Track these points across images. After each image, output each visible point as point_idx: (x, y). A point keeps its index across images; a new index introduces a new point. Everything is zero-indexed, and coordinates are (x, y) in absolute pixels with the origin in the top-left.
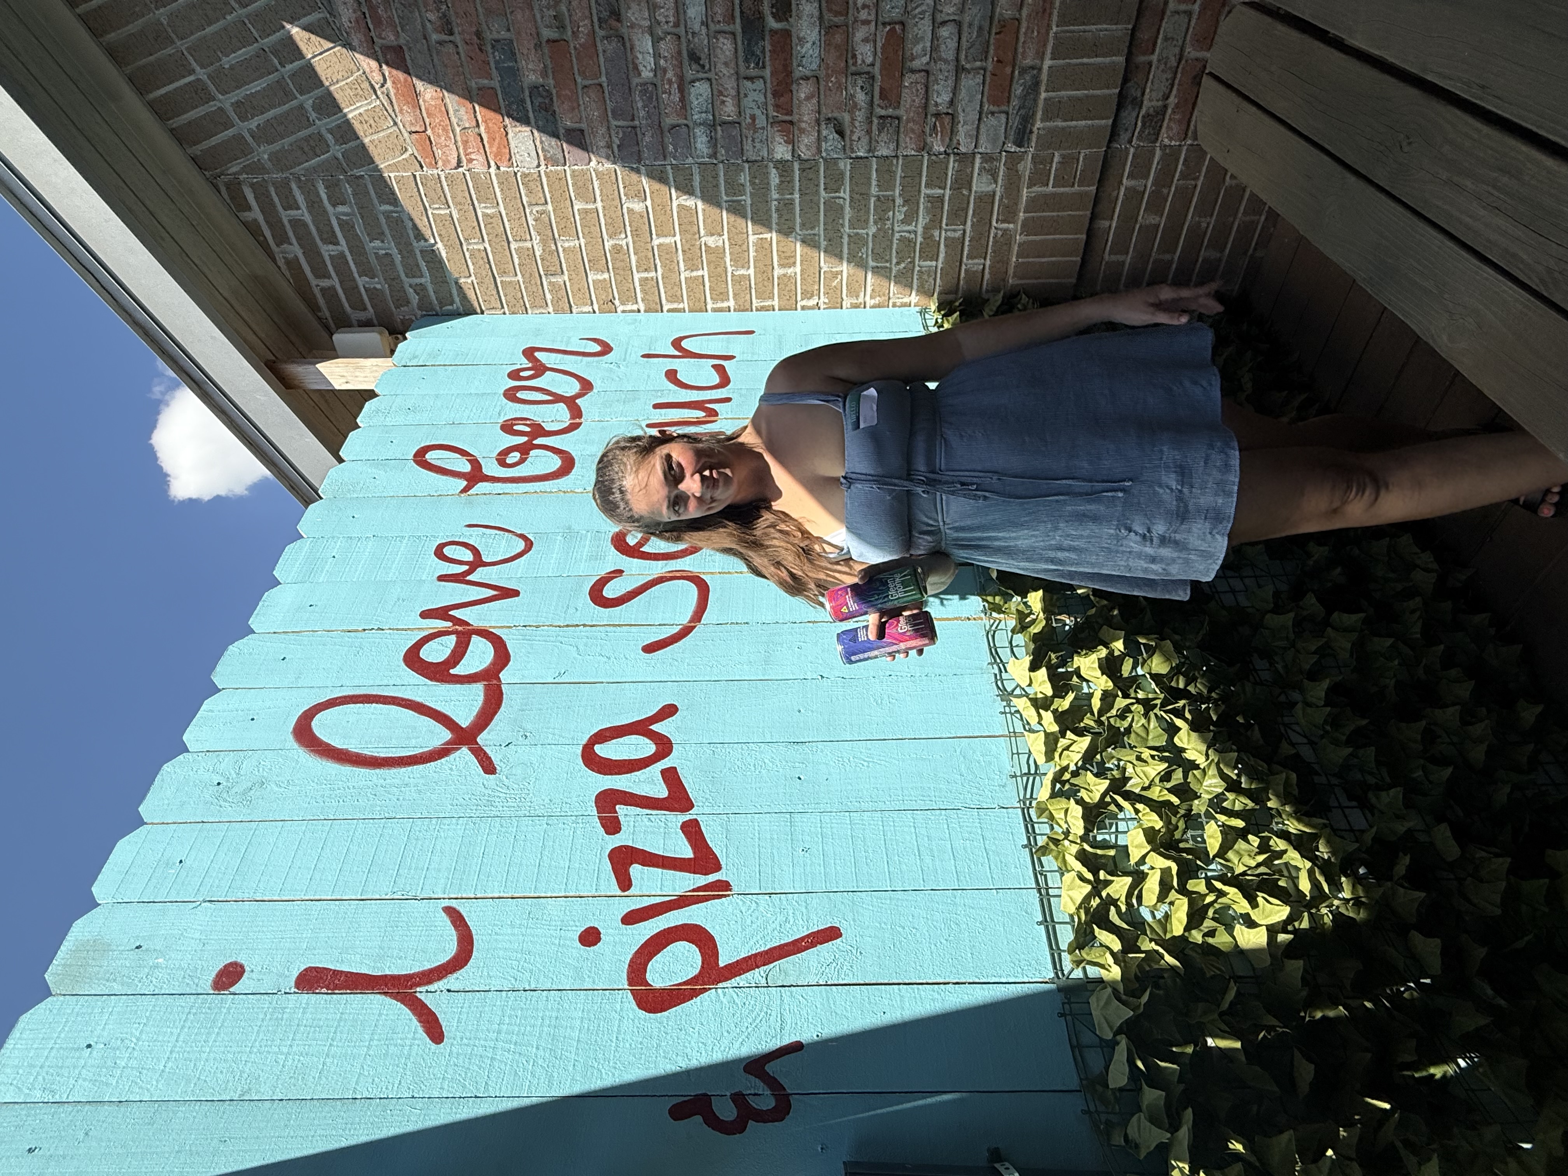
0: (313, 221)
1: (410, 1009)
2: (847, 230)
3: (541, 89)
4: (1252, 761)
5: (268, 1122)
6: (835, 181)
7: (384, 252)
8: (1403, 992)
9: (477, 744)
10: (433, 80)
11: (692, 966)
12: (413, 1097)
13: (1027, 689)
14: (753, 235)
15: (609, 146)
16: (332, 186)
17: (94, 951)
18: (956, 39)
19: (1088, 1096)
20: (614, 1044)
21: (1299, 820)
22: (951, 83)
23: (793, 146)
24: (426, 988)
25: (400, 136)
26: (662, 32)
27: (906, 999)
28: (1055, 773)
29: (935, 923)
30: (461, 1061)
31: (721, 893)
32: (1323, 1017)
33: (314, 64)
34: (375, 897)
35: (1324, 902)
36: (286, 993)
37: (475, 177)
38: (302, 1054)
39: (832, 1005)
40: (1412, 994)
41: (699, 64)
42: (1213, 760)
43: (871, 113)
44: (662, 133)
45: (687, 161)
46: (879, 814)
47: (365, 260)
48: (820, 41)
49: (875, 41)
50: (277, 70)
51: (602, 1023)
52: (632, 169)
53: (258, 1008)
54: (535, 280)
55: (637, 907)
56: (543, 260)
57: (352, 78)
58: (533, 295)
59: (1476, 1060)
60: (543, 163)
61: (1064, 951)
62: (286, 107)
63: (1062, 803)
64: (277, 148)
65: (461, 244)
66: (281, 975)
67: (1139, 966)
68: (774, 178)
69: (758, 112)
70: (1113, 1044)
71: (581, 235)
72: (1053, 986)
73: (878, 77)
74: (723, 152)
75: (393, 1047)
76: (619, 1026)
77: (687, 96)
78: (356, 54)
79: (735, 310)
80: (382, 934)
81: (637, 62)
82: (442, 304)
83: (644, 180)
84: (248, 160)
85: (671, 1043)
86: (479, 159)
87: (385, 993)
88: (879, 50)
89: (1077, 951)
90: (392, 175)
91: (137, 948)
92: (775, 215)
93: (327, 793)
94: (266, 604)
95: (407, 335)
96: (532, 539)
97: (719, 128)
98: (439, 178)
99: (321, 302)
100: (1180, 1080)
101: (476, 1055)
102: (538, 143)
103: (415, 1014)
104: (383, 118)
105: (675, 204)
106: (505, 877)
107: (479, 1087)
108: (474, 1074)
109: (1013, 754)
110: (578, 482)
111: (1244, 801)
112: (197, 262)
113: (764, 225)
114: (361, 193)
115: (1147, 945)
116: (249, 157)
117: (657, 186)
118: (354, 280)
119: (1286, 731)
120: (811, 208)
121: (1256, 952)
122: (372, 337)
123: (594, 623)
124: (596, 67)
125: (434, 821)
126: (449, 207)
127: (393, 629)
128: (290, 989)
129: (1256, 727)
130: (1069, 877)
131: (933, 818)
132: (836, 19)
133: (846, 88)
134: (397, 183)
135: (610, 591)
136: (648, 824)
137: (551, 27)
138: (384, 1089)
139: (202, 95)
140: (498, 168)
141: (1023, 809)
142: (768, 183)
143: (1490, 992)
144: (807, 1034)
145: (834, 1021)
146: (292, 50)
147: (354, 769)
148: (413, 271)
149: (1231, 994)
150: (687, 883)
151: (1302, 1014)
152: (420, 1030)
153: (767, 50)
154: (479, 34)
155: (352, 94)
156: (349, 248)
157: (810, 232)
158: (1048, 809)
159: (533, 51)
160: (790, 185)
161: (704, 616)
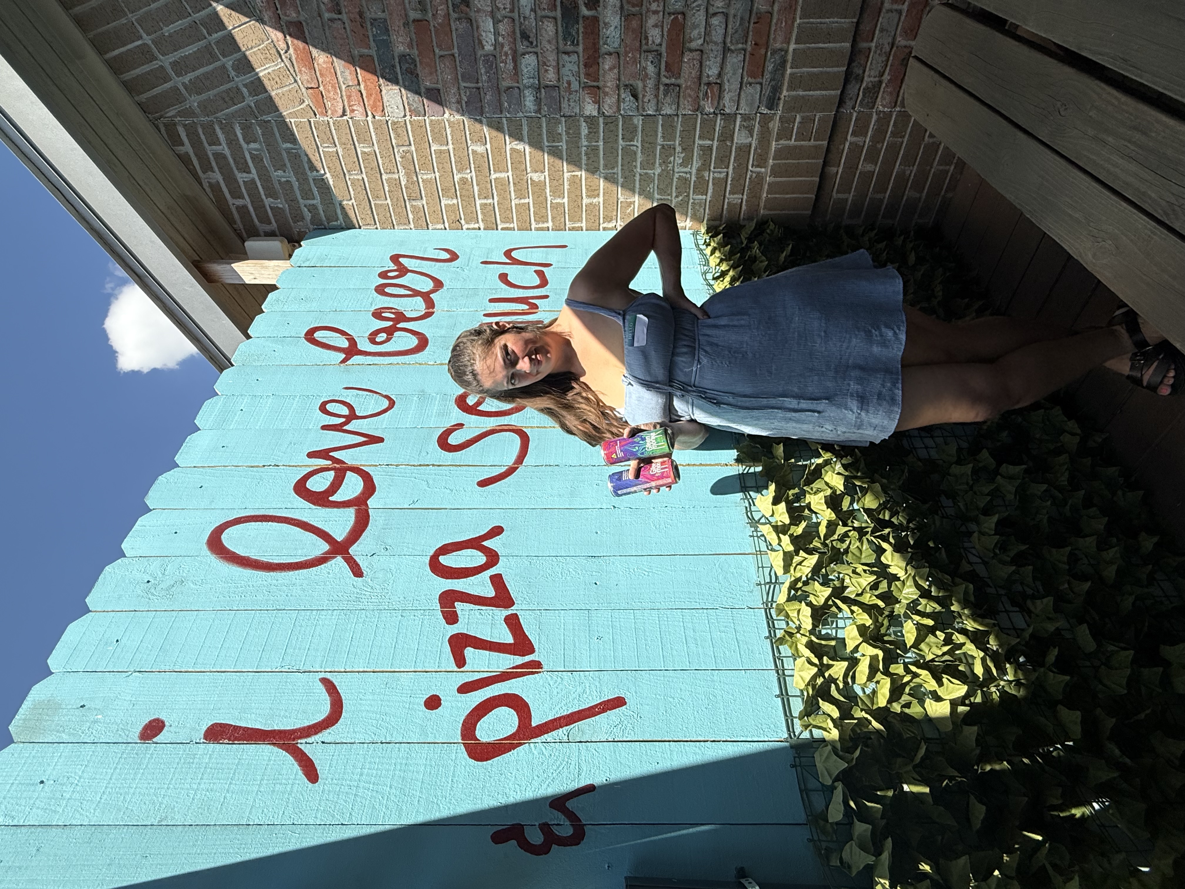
0: (232, 155)
1: (292, 756)
2: (639, 170)
3: (408, 57)
4: (940, 575)
5: (180, 842)
6: (630, 133)
7: (285, 179)
8: (1052, 752)
9: (349, 554)
10: (325, 49)
11: (511, 725)
12: (293, 824)
13: (770, 519)
14: (567, 172)
15: (459, 102)
16: (246, 128)
17: (48, 709)
18: (724, 26)
19: (813, 829)
20: (450, 785)
21: (975, 620)
22: (719, 59)
23: (599, 106)
24: (306, 740)
25: (299, 91)
26: (501, 16)
27: (675, 753)
28: (791, 582)
29: (697, 695)
30: (331, 796)
31: (534, 670)
32: (991, 769)
33: (234, 34)
34: (267, 670)
35: (992, 683)
36: (196, 743)
37: (356, 124)
38: (208, 790)
39: (618, 758)
40: (1059, 753)
41: (529, 41)
42: (910, 574)
43: (659, 81)
44: (499, 94)
45: (518, 115)
46: (656, 612)
47: (271, 186)
48: (621, 25)
49: (662, 27)
50: (205, 38)
51: (441, 768)
52: (476, 120)
53: (174, 754)
54: (401, 205)
55: (470, 680)
56: (406, 188)
57: (263, 45)
58: (398, 214)
59: (1107, 803)
60: (408, 114)
61: (796, 717)
62: (211, 67)
63: (796, 605)
64: (205, 98)
65: (345, 174)
66: (193, 729)
67: (853, 730)
68: (584, 130)
69: (572, 79)
70: (833, 788)
71: (436, 170)
72: (787, 744)
73: (665, 54)
74: (546, 109)
75: (278, 785)
76: (454, 771)
77: (518, 64)
78: (266, 27)
79: (552, 230)
80: (273, 698)
81: (481, 38)
82: (329, 220)
83: (485, 129)
84: (182, 106)
85: (493, 784)
86: (359, 110)
87: (274, 744)
88: (665, 33)
89: (806, 718)
90: (292, 121)
91: (81, 707)
92: (584, 158)
93: (232, 590)
94: (188, 445)
95: (302, 243)
96: (395, 399)
97: (543, 90)
98: (328, 123)
99: (236, 216)
100: (882, 818)
101: (343, 792)
102: (405, 98)
103: (296, 760)
104: (286, 76)
105: (508, 147)
106: (368, 655)
107: (344, 816)
108: (341, 807)
109: (759, 567)
110: (430, 357)
111: (933, 606)
112: (140, 183)
113: (576, 165)
114: (268, 133)
115: (859, 714)
116: (182, 104)
117: (495, 133)
118: (262, 200)
119: (966, 554)
120: (612, 153)
121: (941, 720)
122: (276, 244)
123: (441, 464)
124: (450, 41)
125: (314, 612)
126: (336, 146)
127: (286, 466)
128: (200, 739)
129: (943, 549)
130: (800, 661)
131: (697, 615)
132: (633, 9)
133: (640, 62)
134: (296, 127)
135: (454, 439)
136: (479, 617)
137: (416, 10)
138: (271, 818)
139: (147, 56)
140: (374, 117)
141: (766, 609)
142: (580, 134)
143: (1117, 752)
144: (599, 779)
145: (619, 769)
146: (218, 23)
147: (254, 571)
148: (307, 194)
149: (922, 752)
150: (508, 662)
151: (976, 767)
152: (300, 773)
153: (580, 31)
154: (361, 14)
155: (262, 58)
156: (258, 176)
157: (611, 171)
158: (784, 609)
159: (402, 28)
160: (597, 135)
161: (525, 460)
